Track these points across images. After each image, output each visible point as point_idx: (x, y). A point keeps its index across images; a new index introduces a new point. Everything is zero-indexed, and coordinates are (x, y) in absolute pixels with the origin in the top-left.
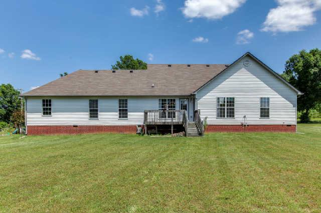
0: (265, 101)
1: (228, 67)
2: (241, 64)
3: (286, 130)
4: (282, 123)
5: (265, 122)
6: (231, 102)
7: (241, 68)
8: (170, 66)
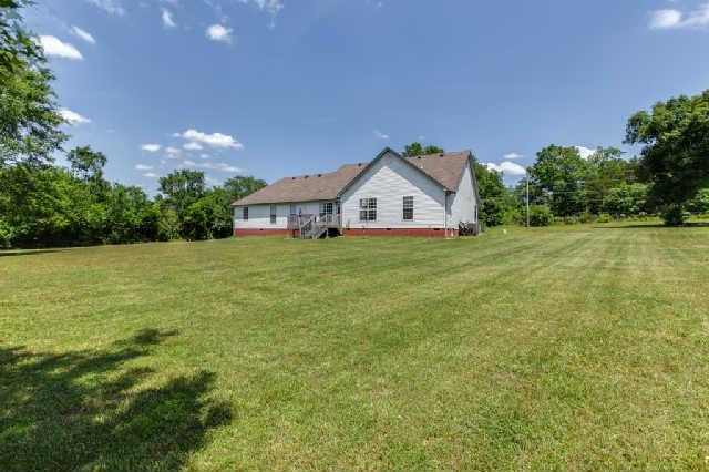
0: (408, 202)
1: (370, 166)
2: (383, 160)
3: (432, 235)
4: (426, 227)
5: (409, 225)
6: (373, 203)
7: (381, 167)
8: (307, 177)
